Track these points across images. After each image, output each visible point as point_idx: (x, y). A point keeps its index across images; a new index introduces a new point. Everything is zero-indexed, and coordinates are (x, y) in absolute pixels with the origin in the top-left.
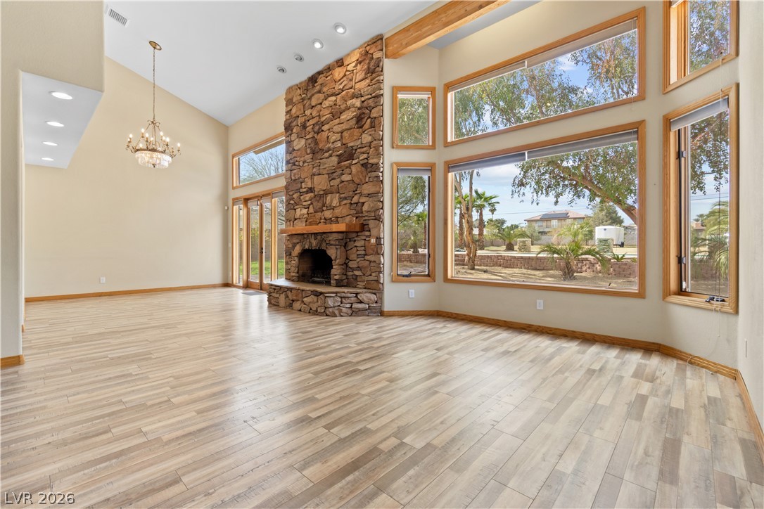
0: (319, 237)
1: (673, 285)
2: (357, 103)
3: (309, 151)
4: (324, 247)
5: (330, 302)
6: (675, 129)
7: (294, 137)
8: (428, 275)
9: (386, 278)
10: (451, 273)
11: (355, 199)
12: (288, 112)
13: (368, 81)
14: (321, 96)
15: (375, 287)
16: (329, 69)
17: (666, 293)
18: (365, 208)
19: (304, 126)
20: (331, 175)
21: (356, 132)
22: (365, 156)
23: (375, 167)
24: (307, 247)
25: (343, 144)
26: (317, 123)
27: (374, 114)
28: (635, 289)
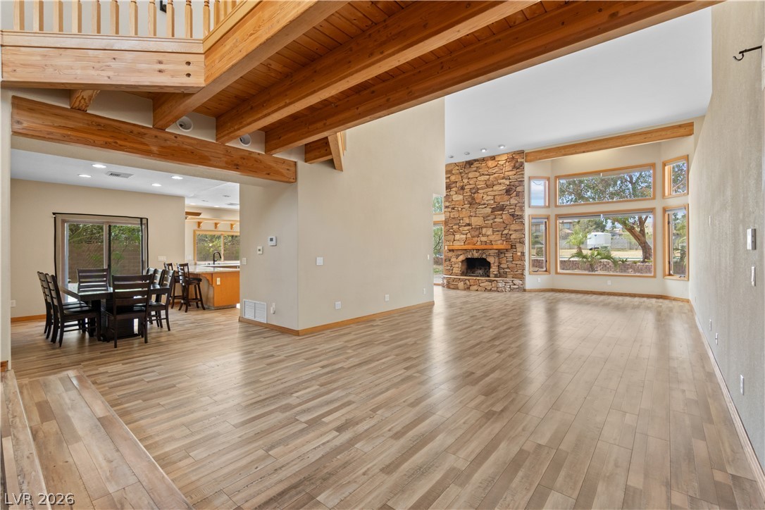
0: (480, 252)
1: (667, 273)
2: (507, 182)
3: (466, 202)
4: (484, 256)
5: (500, 285)
6: (667, 213)
7: (452, 193)
8: (546, 271)
9: (526, 272)
10: (559, 270)
11: (506, 232)
12: (447, 178)
13: (514, 172)
14: (477, 174)
15: (521, 277)
16: (483, 160)
17: (664, 275)
18: (513, 237)
19: (463, 188)
20: (485, 218)
21: (506, 197)
22: (513, 210)
23: (521, 217)
24: (469, 257)
25: (495, 202)
26: (474, 188)
27: (519, 189)
28: (652, 275)
